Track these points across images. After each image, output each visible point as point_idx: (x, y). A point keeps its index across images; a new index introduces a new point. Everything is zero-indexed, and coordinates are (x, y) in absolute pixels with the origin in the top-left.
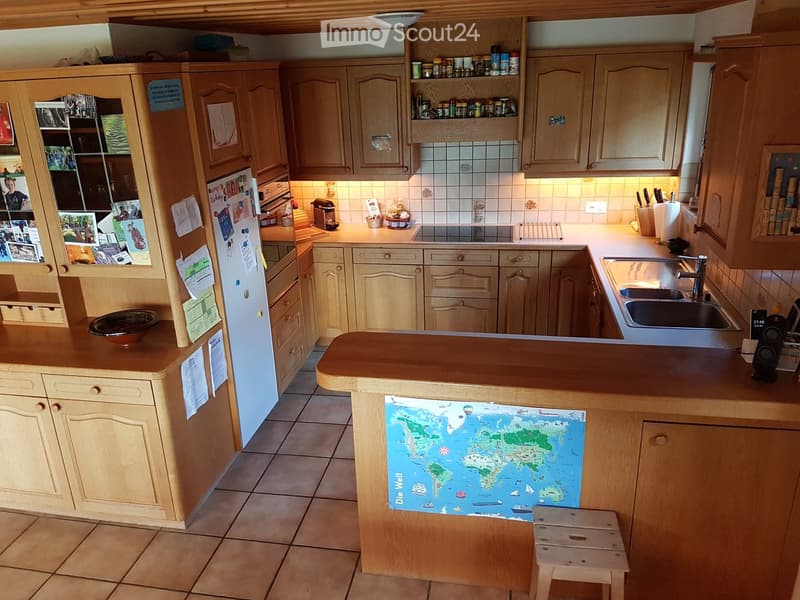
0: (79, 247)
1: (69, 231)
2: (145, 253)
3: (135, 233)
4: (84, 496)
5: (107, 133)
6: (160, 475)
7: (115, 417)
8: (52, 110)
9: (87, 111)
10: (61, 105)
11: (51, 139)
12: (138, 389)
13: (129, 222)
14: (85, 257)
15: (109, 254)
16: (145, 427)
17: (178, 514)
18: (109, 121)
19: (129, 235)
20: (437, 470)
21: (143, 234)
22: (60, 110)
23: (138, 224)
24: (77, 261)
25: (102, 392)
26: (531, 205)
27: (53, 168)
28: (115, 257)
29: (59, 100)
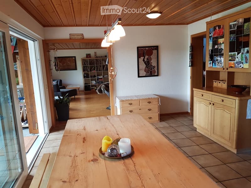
0: (232, 63)
1: (230, 58)
3: (246, 58)
4: (214, 133)
5: (245, 28)
6: (232, 131)
7: (225, 110)
8: (233, 24)
9: (241, 23)
10: (236, 23)
12: (232, 102)
13: (245, 54)
14: (233, 66)
15: (238, 65)
16: (232, 115)
17: (234, 146)
18: (246, 25)
24: (230, 67)
25: (224, 102)
27: (230, 41)
29: (235, 21)
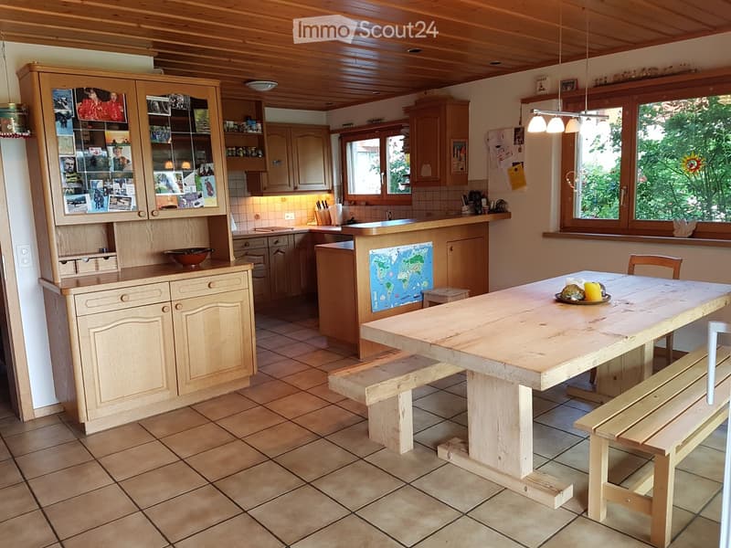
2: (214, 198)
3: (209, 185)
5: (197, 120)
8: (159, 102)
9: (184, 105)
10: (167, 100)
11: (154, 121)
13: (206, 178)
14: (171, 204)
15: (189, 201)
17: (255, 368)
18: (198, 113)
19: (204, 187)
20: (389, 285)
21: (213, 185)
22: (165, 102)
23: (211, 179)
24: (163, 207)
26: (257, 217)
27: (154, 141)
28: (194, 203)
29: (165, 96)
